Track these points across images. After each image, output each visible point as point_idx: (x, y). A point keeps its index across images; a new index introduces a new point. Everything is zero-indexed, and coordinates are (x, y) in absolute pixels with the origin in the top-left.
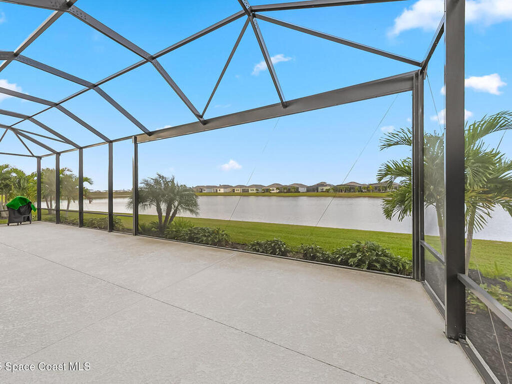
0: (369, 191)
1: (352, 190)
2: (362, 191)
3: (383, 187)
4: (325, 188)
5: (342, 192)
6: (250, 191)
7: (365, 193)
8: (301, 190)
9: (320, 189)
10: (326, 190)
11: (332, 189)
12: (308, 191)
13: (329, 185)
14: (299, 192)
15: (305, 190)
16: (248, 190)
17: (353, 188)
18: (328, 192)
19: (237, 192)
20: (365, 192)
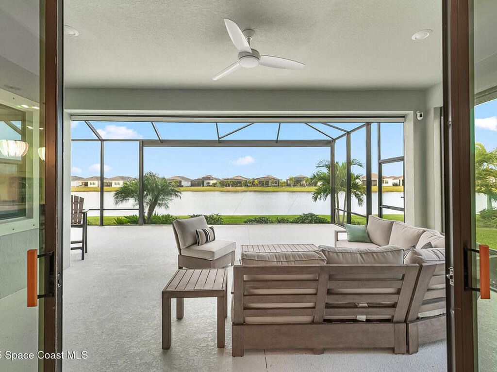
0: (254, 185)
1: (239, 184)
2: (248, 186)
3: (266, 181)
4: (211, 182)
5: (229, 186)
6: (113, 185)
7: (251, 188)
8: (183, 183)
9: (206, 182)
10: (213, 184)
11: (220, 183)
12: (192, 185)
13: (216, 179)
14: (182, 186)
15: (189, 183)
16: (111, 184)
17: (240, 183)
18: (215, 186)
19: (92, 186)
20: (251, 186)
